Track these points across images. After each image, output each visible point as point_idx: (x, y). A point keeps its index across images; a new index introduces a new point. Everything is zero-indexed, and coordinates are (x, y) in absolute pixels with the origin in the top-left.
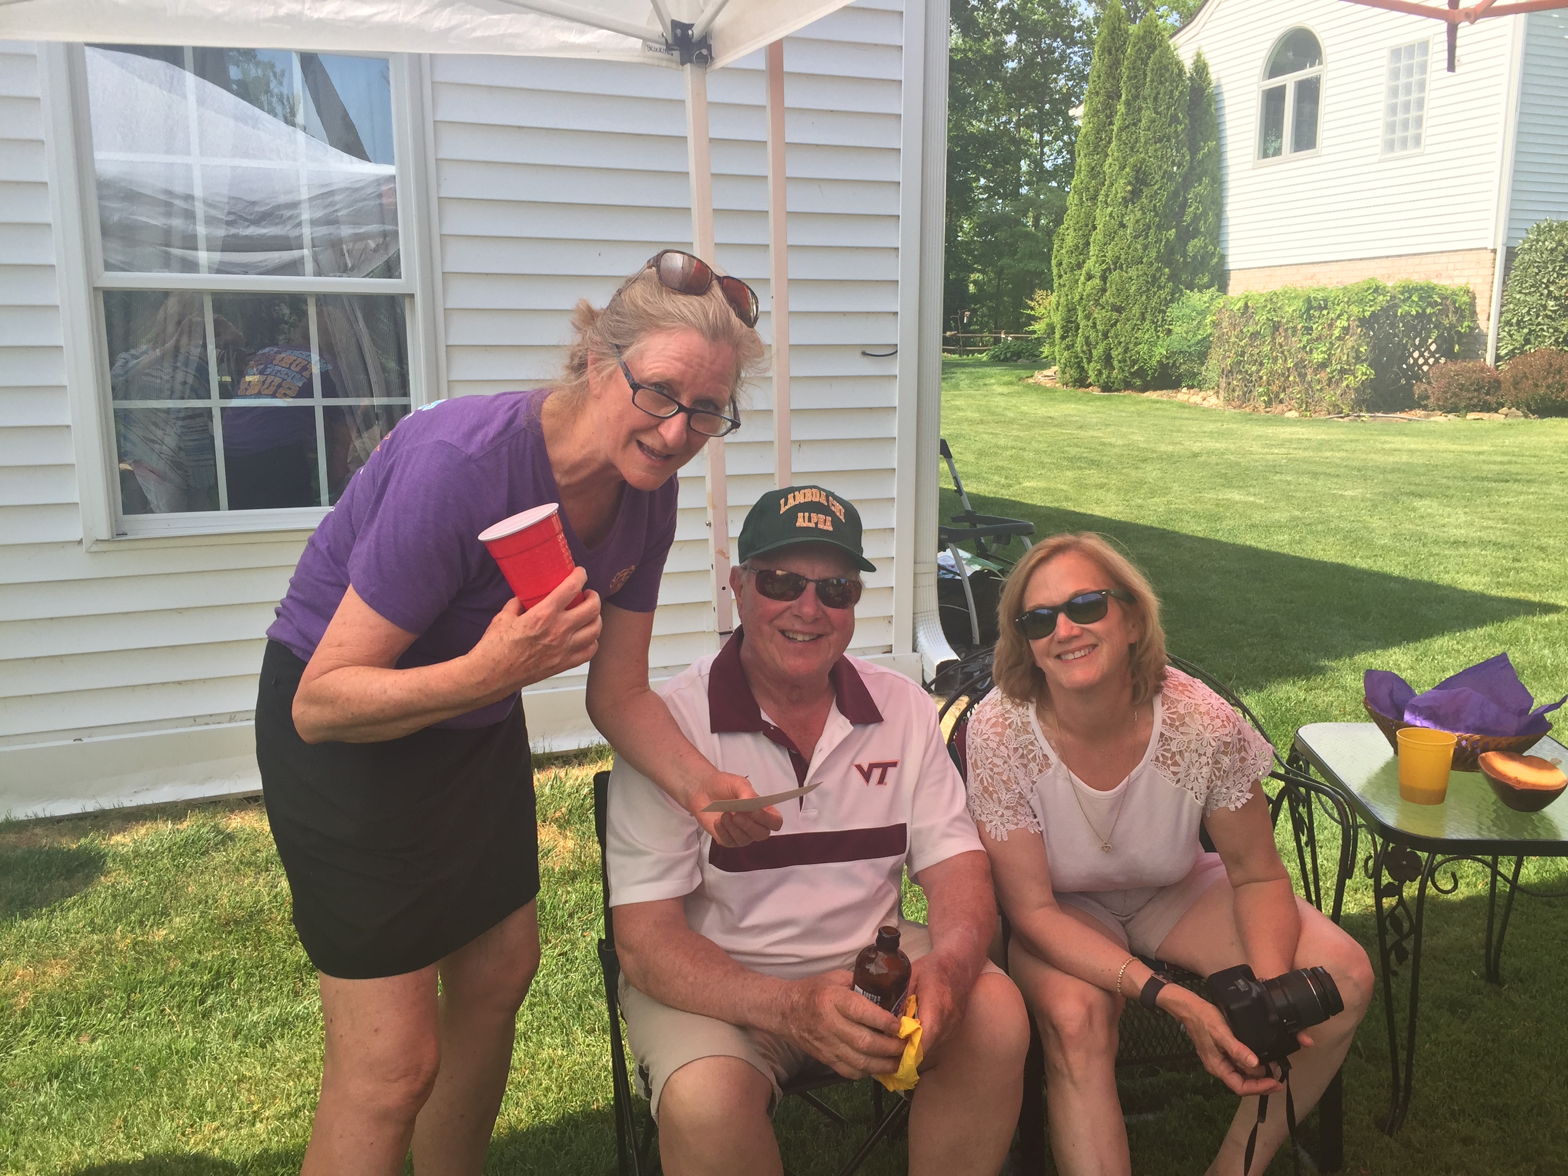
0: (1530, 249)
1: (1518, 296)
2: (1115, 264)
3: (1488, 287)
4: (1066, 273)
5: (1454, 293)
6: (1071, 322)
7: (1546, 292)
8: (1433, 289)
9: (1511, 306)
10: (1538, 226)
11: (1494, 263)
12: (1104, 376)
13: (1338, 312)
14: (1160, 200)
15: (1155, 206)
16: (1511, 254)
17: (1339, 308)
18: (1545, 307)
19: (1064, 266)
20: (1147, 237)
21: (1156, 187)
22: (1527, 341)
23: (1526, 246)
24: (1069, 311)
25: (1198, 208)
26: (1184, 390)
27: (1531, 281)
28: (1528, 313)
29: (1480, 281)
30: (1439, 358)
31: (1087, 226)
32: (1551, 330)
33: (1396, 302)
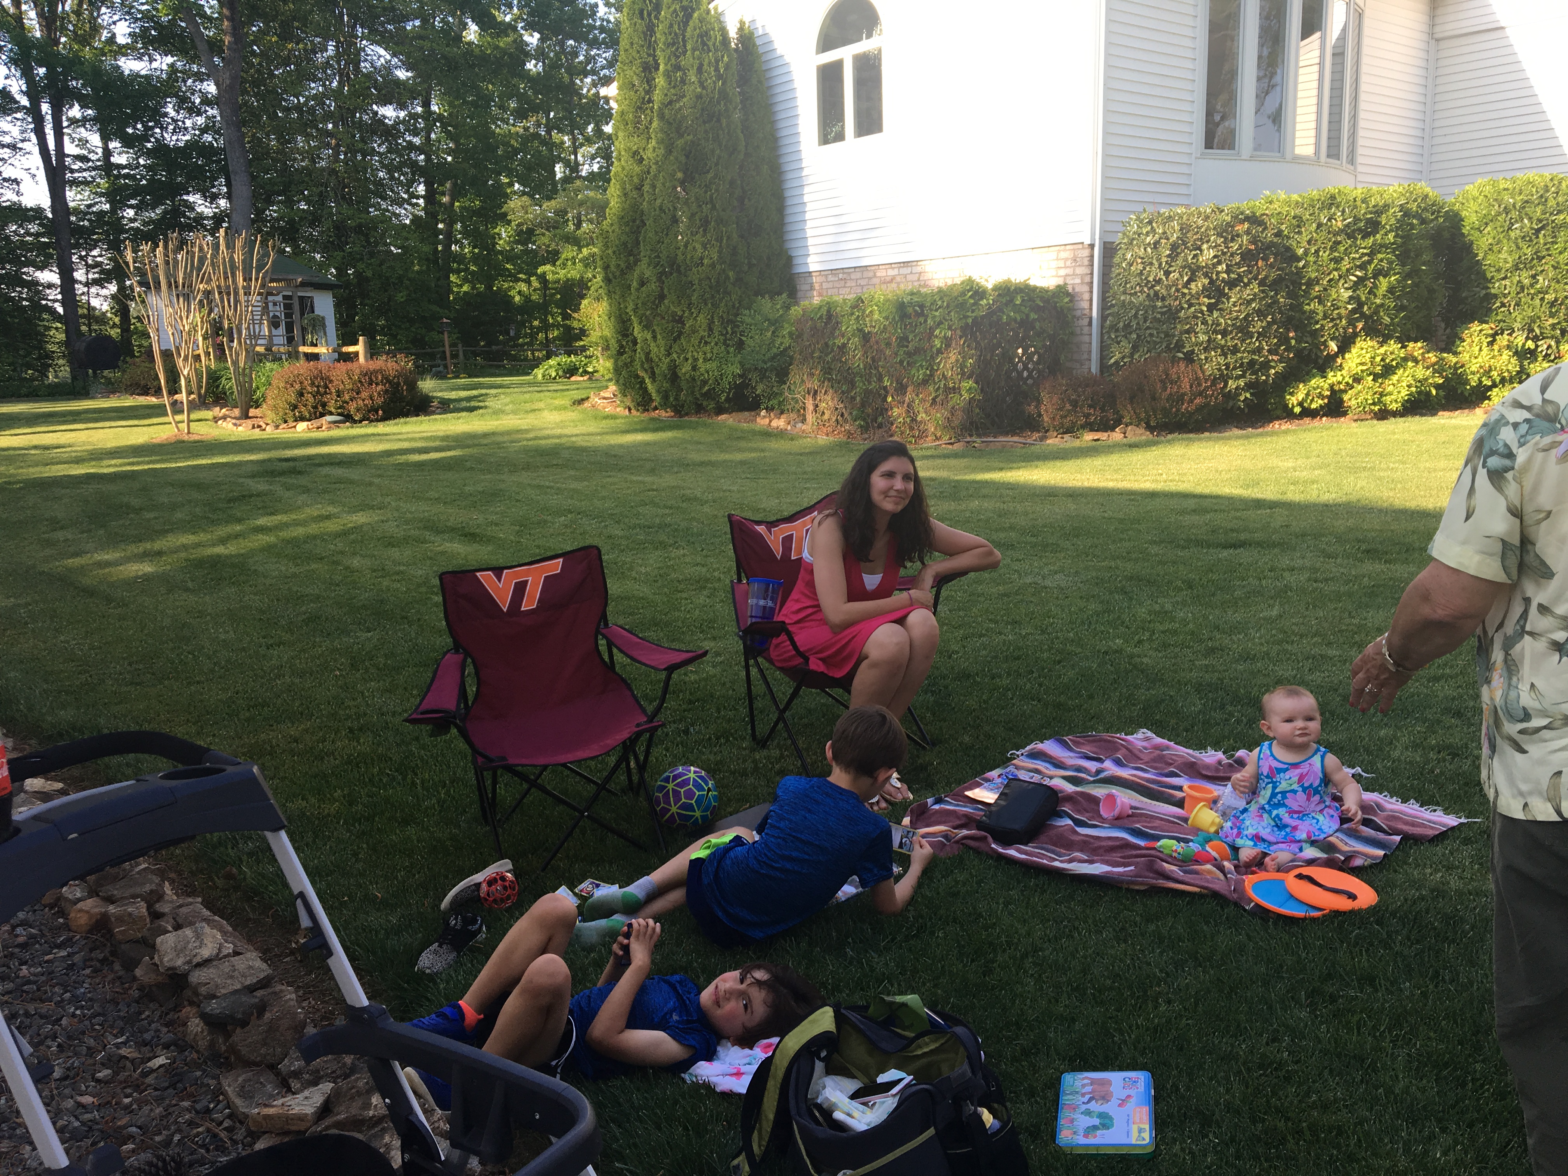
0: (1130, 243)
1: (1122, 297)
2: (671, 266)
3: (1088, 288)
4: (615, 277)
5: (1055, 295)
6: (627, 336)
7: (1152, 292)
8: (1034, 291)
9: (1115, 309)
10: (1138, 217)
11: (1092, 260)
12: (671, 398)
13: (937, 320)
14: (717, 190)
15: (711, 197)
16: (1108, 250)
17: (938, 314)
18: (1153, 308)
19: (613, 268)
20: (705, 234)
21: (711, 175)
22: (1136, 348)
23: (1126, 240)
24: (624, 322)
25: (758, 201)
26: (763, 413)
27: (1135, 279)
28: (1136, 314)
29: (1078, 281)
30: (1044, 369)
31: (634, 221)
32: (1162, 335)
33: (1000, 306)
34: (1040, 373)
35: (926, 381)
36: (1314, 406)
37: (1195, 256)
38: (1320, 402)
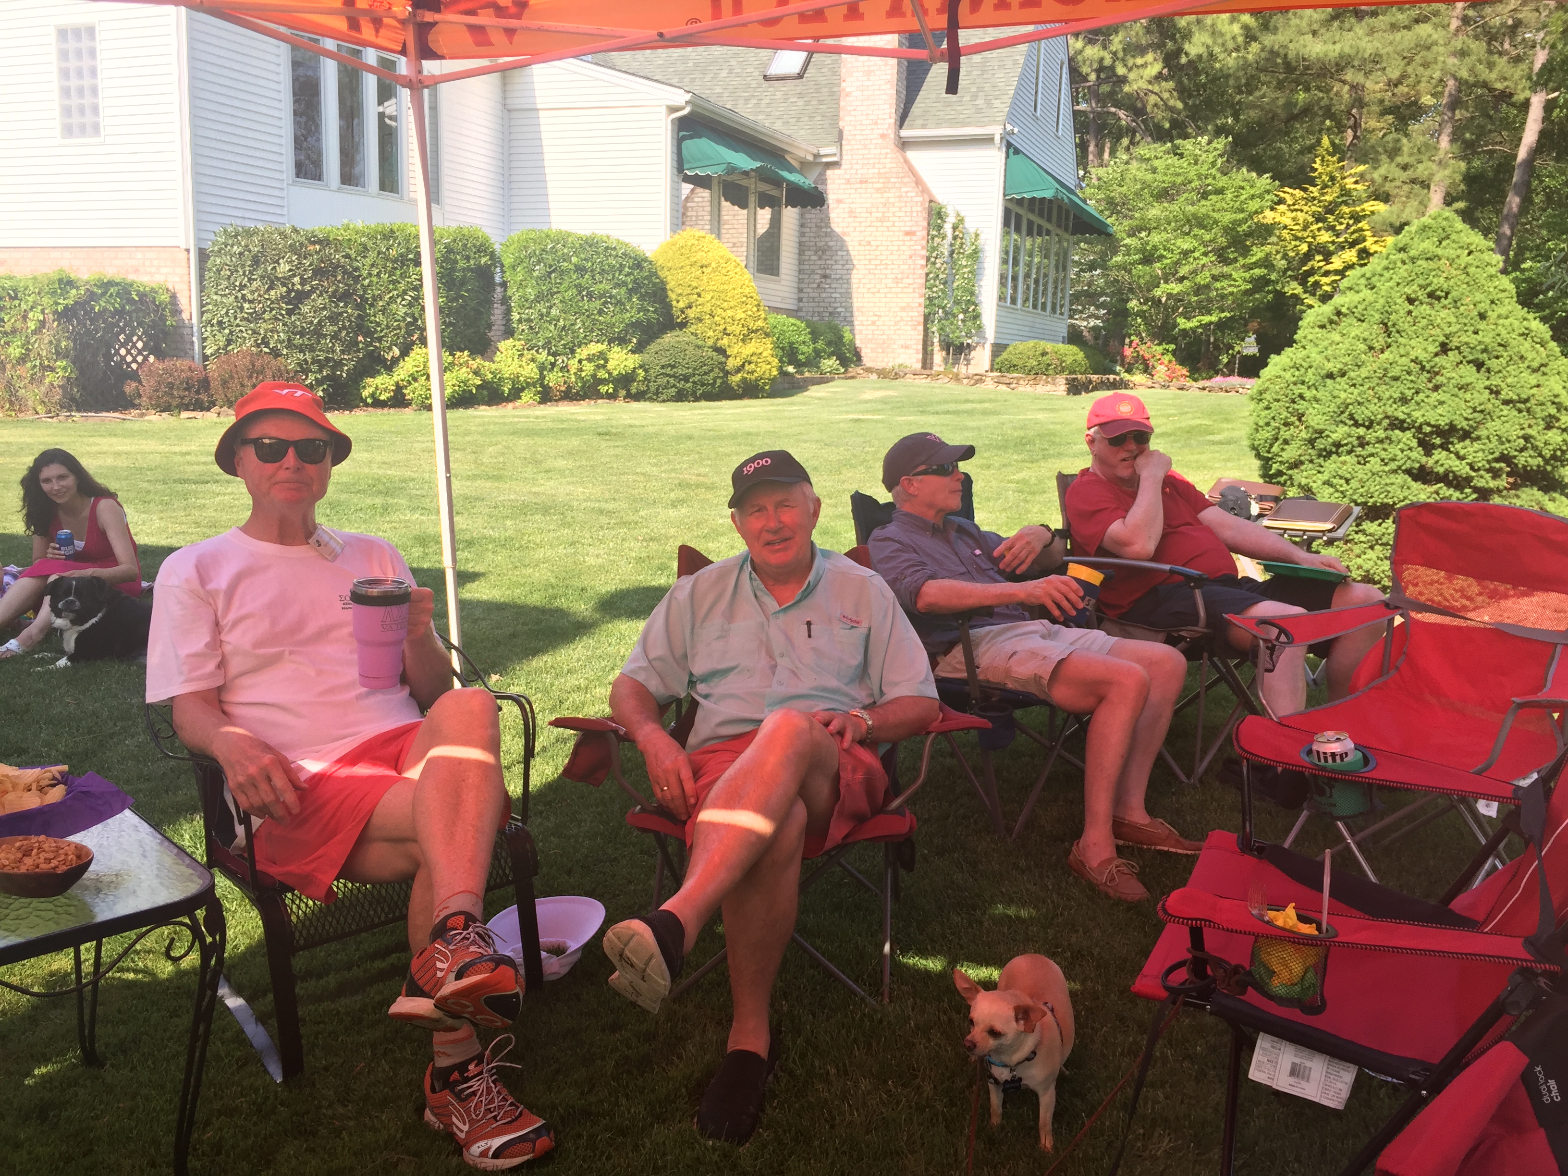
0: (219, 252)
1: (215, 297)
3: (186, 287)
5: (153, 290)
7: (239, 295)
8: (131, 285)
9: (210, 307)
10: (225, 231)
11: (189, 263)
13: (30, 304)
16: (203, 256)
17: (30, 299)
18: (242, 309)
22: (229, 342)
23: (216, 249)
27: (225, 283)
28: (227, 313)
29: (177, 279)
30: (148, 356)
32: (250, 332)
33: (92, 296)
34: (146, 358)
35: (22, 360)
36: (382, 398)
37: (274, 268)
38: (388, 395)
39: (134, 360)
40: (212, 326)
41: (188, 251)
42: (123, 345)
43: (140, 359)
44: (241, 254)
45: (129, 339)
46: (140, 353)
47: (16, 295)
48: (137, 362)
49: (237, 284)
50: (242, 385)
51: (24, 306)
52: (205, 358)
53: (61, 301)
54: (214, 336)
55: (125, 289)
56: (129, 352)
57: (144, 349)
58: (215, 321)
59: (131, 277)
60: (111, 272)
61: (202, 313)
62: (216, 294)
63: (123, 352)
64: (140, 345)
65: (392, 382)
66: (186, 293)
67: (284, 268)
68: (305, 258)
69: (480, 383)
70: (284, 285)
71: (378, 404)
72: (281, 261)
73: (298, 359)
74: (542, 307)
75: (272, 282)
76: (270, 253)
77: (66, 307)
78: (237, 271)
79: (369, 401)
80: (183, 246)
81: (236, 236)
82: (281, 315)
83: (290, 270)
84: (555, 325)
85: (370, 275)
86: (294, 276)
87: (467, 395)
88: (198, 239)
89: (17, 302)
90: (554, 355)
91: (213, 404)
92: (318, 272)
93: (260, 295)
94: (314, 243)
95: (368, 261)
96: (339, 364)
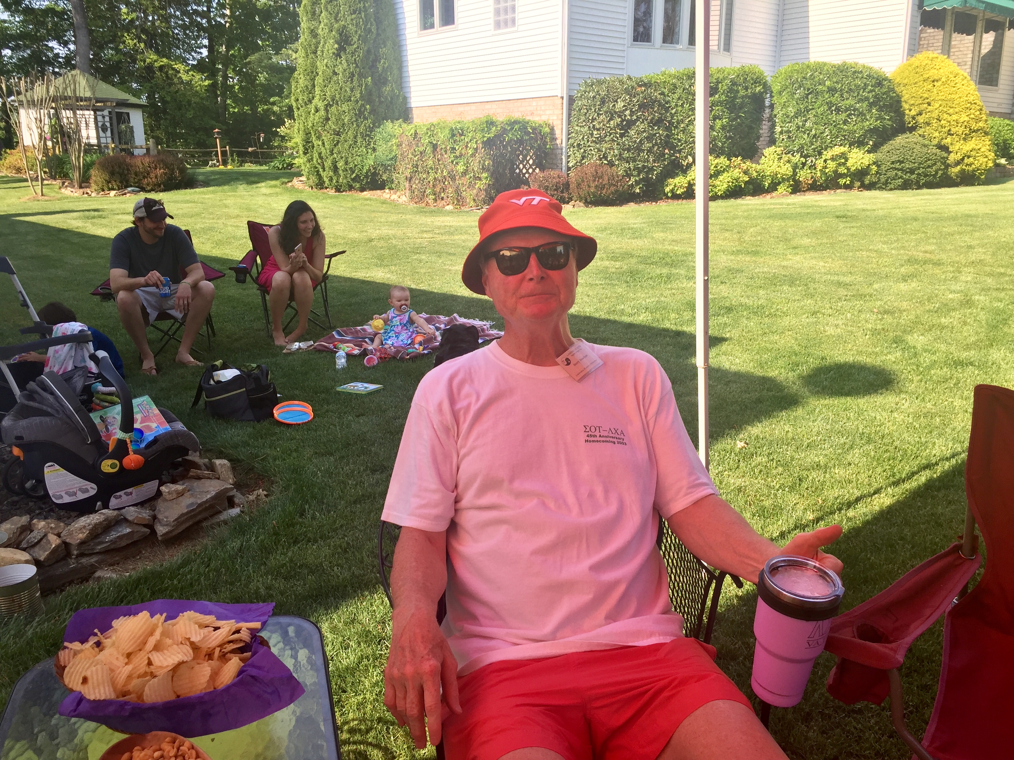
0: (581, 97)
1: (576, 128)
2: (333, 100)
3: (560, 122)
4: (302, 107)
5: (540, 126)
6: (309, 142)
7: (591, 125)
8: (528, 123)
9: (573, 135)
10: (586, 82)
11: (562, 106)
12: (334, 181)
13: (470, 138)
14: (359, 56)
15: (355, 60)
16: (571, 100)
17: (470, 135)
18: (592, 134)
19: (300, 101)
20: (352, 82)
21: (355, 46)
22: (583, 157)
23: (579, 95)
24: (307, 134)
25: (385, 63)
26: (387, 191)
27: (583, 118)
28: (583, 138)
29: (555, 118)
30: (535, 168)
31: (312, 72)
32: (596, 150)
33: (504, 131)
34: (534, 170)
35: (465, 173)
36: (678, 192)
37: (614, 105)
38: (682, 190)
39: (527, 172)
40: (574, 147)
41: (562, 98)
42: (522, 162)
43: (531, 171)
44: (594, 97)
45: (525, 157)
46: (531, 167)
47: (463, 132)
48: (529, 173)
49: (590, 118)
50: (589, 187)
51: (466, 140)
52: (569, 169)
53: (486, 135)
54: (574, 154)
55: (523, 125)
56: (524, 167)
57: (533, 164)
58: (575, 144)
59: (528, 118)
60: (517, 115)
61: (569, 139)
62: (577, 125)
63: (521, 166)
64: (531, 162)
65: (686, 181)
66: (560, 127)
67: (620, 105)
68: (635, 97)
69: (748, 179)
70: (620, 116)
71: (675, 197)
72: (619, 100)
73: (625, 167)
74: (800, 122)
75: (612, 115)
76: (612, 95)
77: (489, 139)
78: (591, 109)
79: (670, 195)
80: (560, 95)
81: (592, 86)
82: (617, 138)
83: (624, 106)
84: (808, 134)
85: (676, 105)
86: (626, 110)
87: (738, 189)
88: (569, 90)
89: (463, 137)
90: (806, 157)
91: (571, 199)
92: (642, 106)
93: (604, 125)
94: (641, 86)
95: (676, 96)
96: (651, 170)
